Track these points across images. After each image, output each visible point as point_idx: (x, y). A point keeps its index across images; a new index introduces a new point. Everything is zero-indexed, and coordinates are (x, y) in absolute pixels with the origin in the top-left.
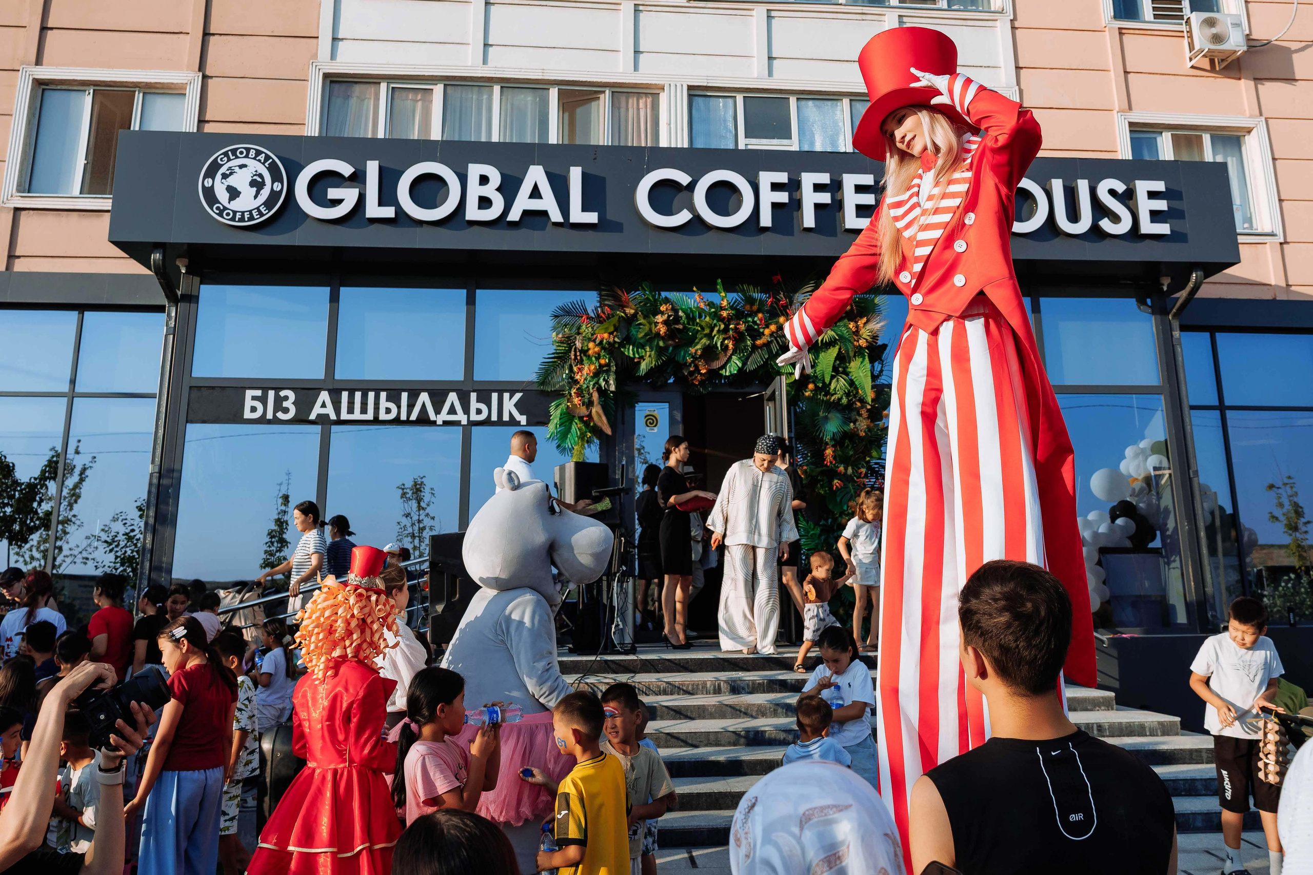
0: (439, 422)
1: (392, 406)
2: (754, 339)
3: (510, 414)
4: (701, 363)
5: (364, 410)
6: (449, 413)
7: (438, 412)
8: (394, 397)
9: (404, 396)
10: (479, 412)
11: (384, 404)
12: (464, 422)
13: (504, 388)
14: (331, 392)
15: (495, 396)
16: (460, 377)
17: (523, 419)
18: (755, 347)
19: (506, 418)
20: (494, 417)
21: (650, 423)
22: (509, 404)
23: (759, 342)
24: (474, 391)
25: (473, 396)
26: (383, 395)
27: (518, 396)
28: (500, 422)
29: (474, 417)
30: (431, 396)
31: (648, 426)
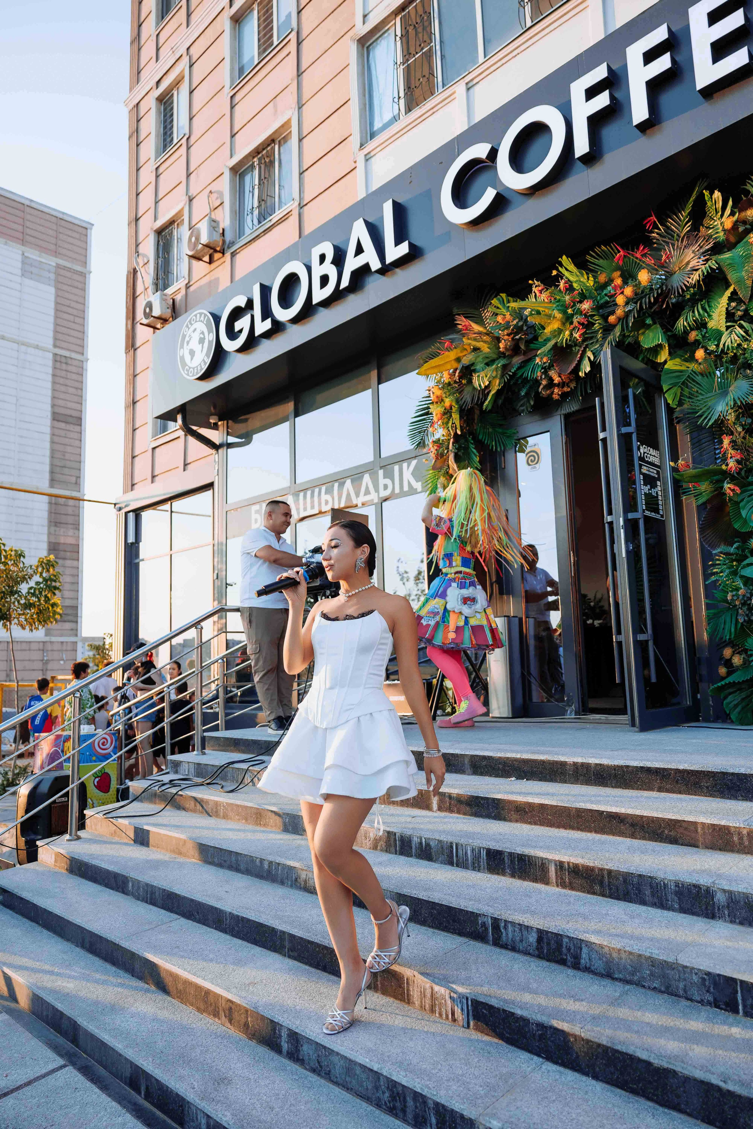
0: (360, 505)
1: (328, 497)
2: (605, 318)
3: (409, 483)
4: (553, 373)
5: (313, 507)
6: (365, 494)
7: (357, 495)
8: (329, 491)
9: (336, 485)
10: (386, 487)
11: (324, 497)
12: (376, 501)
13: (401, 459)
14: (293, 494)
15: (396, 468)
16: (371, 459)
17: (418, 486)
18: (608, 329)
19: (406, 488)
20: (397, 490)
21: (532, 461)
22: (407, 475)
23: (612, 319)
24: (381, 468)
25: (381, 472)
26: (324, 488)
27: (414, 462)
28: (403, 494)
29: (384, 494)
30: (352, 481)
31: (529, 465)
